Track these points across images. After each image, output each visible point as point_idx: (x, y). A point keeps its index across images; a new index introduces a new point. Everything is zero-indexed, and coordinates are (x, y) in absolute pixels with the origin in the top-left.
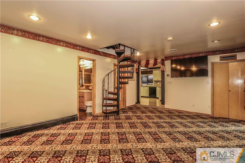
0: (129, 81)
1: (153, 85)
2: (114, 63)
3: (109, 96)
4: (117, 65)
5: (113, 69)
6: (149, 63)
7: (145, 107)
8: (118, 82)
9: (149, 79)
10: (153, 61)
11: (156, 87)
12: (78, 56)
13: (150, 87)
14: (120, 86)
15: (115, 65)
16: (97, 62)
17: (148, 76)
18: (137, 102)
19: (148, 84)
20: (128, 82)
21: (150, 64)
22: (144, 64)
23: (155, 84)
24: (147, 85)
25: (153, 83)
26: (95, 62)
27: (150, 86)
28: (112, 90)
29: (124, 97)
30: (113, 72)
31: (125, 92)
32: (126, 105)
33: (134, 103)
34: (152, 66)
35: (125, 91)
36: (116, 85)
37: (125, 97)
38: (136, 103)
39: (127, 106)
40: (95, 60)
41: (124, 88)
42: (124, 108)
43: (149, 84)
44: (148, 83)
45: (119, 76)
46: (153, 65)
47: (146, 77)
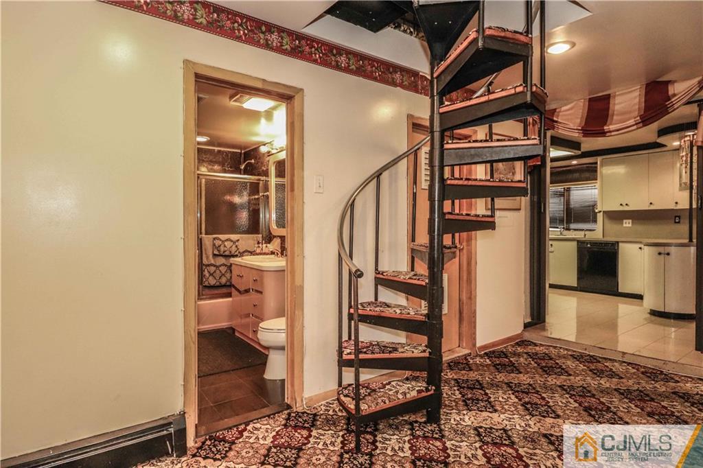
0: (498, 213)
1: (597, 231)
2: (410, 117)
3: (380, 299)
4: (427, 124)
5: (404, 148)
6: (608, 109)
7: (582, 356)
8: (431, 221)
9: (573, 205)
10: (637, 93)
11: (618, 242)
12: (186, 62)
13: (579, 242)
14: (447, 239)
15: (416, 126)
16: (311, 106)
17: (568, 190)
18: (529, 320)
19: (568, 229)
20: (492, 216)
21: (615, 117)
22: (579, 121)
23: (609, 225)
24: (566, 232)
25: (595, 221)
26: (297, 101)
27: (580, 235)
28: (397, 263)
29: (464, 297)
30: (403, 165)
31: (469, 273)
32: (475, 339)
33: (516, 328)
34: (632, 122)
35: (469, 264)
36: (423, 238)
37: (471, 297)
38: (526, 326)
39: (478, 345)
40: (302, 90)
41: (465, 251)
42: (465, 357)
43: (573, 226)
44: (569, 222)
45: (442, 180)
46: (641, 116)
47: (562, 195)
